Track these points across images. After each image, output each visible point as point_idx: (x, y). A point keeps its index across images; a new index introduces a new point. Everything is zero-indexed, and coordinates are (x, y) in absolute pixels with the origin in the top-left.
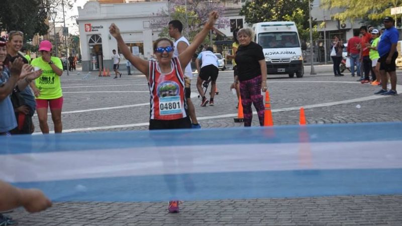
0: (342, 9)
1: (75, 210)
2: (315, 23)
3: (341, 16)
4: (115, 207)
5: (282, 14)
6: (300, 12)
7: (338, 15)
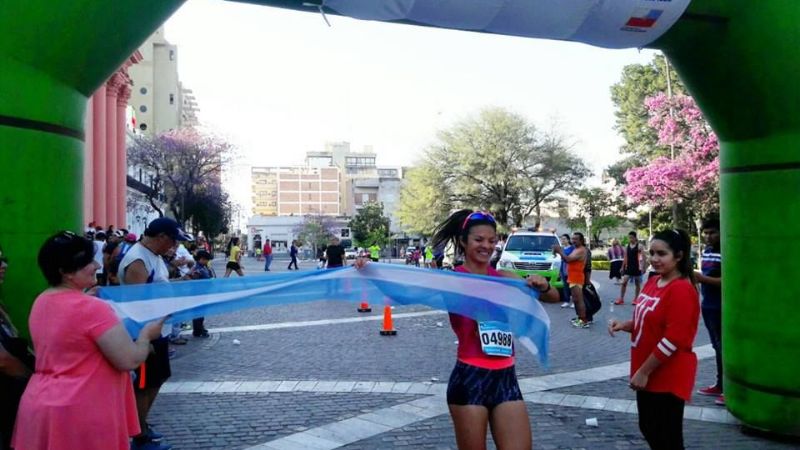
0: (408, 227)
1: (231, 359)
2: (392, 235)
3: (408, 231)
4: (259, 357)
5: (373, 228)
6: (384, 227)
7: (405, 231)
